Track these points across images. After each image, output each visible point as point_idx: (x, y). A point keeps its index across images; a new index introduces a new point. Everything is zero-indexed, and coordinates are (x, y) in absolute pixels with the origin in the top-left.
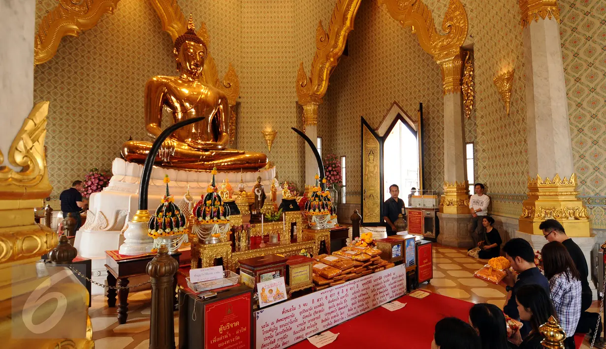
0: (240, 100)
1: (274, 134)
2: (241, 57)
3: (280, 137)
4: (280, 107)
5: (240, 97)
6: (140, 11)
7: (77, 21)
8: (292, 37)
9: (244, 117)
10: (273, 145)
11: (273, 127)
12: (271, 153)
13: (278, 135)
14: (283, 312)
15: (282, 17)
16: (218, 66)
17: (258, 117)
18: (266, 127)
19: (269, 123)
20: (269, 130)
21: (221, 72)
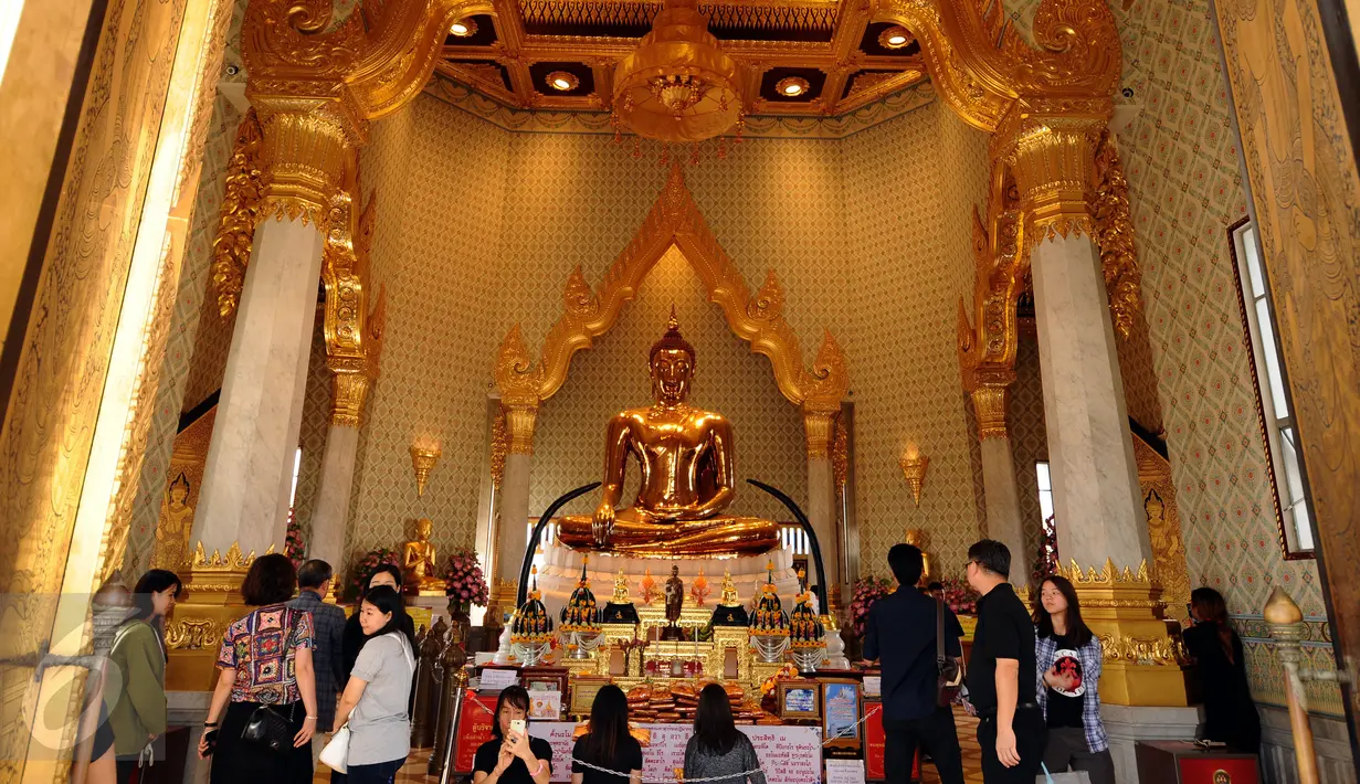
0: (851, 399)
1: (924, 463)
2: (849, 311)
3: (938, 471)
4: (931, 402)
5: (851, 393)
6: (688, 274)
7: (586, 328)
8: (943, 246)
9: (862, 434)
10: (924, 490)
11: (920, 449)
12: (921, 508)
13: (933, 465)
14: (552, 734)
15: (919, 211)
16: (801, 340)
17: (889, 430)
18: (905, 451)
19: (912, 439)
20: (912, 455)
21: (809, 350)
